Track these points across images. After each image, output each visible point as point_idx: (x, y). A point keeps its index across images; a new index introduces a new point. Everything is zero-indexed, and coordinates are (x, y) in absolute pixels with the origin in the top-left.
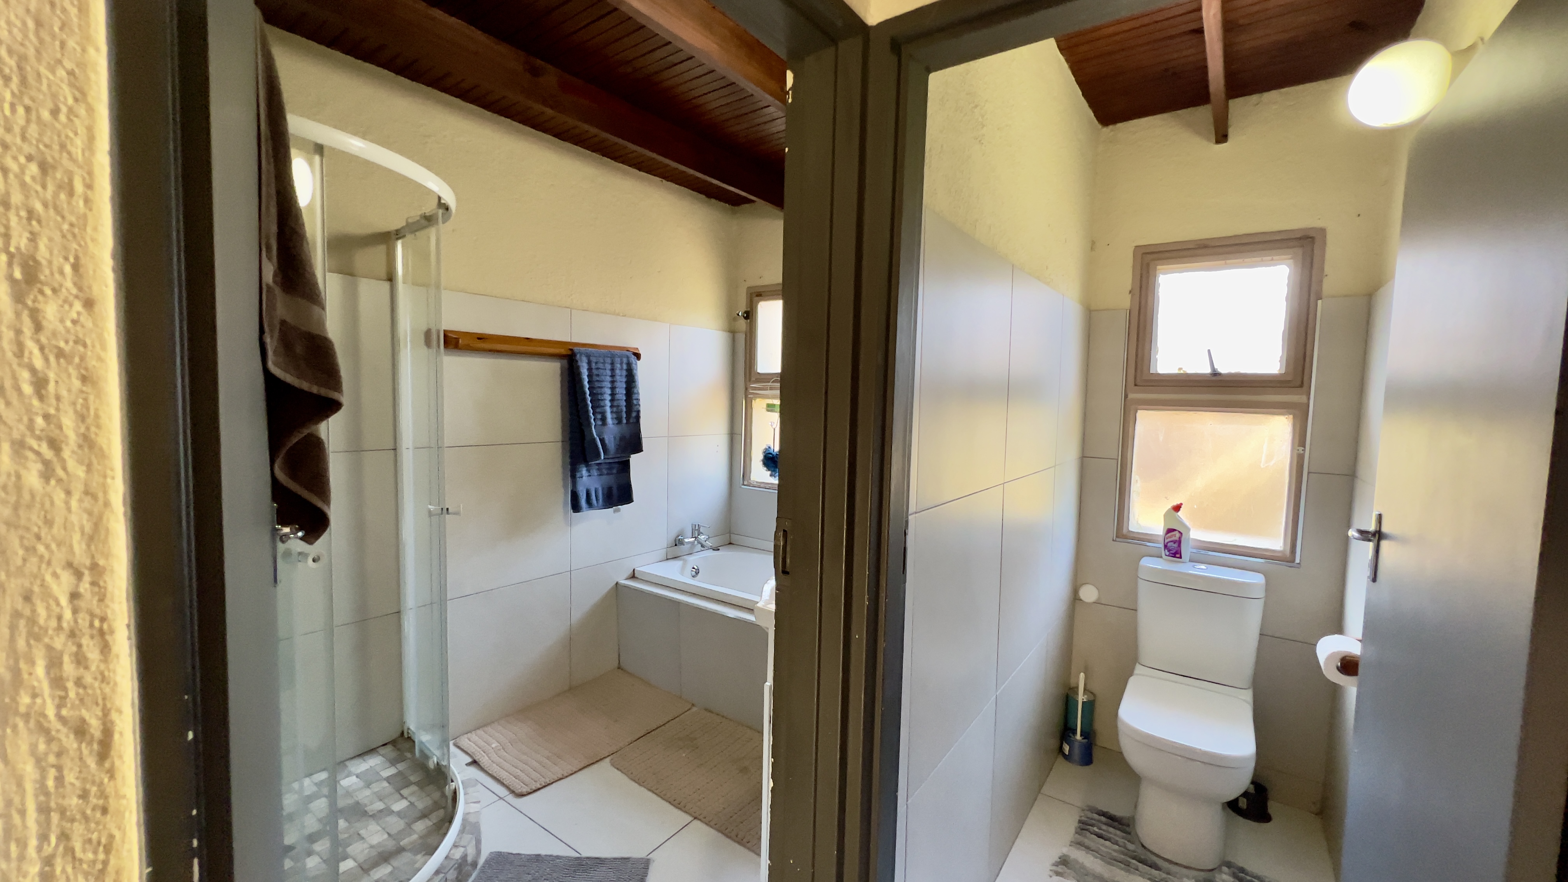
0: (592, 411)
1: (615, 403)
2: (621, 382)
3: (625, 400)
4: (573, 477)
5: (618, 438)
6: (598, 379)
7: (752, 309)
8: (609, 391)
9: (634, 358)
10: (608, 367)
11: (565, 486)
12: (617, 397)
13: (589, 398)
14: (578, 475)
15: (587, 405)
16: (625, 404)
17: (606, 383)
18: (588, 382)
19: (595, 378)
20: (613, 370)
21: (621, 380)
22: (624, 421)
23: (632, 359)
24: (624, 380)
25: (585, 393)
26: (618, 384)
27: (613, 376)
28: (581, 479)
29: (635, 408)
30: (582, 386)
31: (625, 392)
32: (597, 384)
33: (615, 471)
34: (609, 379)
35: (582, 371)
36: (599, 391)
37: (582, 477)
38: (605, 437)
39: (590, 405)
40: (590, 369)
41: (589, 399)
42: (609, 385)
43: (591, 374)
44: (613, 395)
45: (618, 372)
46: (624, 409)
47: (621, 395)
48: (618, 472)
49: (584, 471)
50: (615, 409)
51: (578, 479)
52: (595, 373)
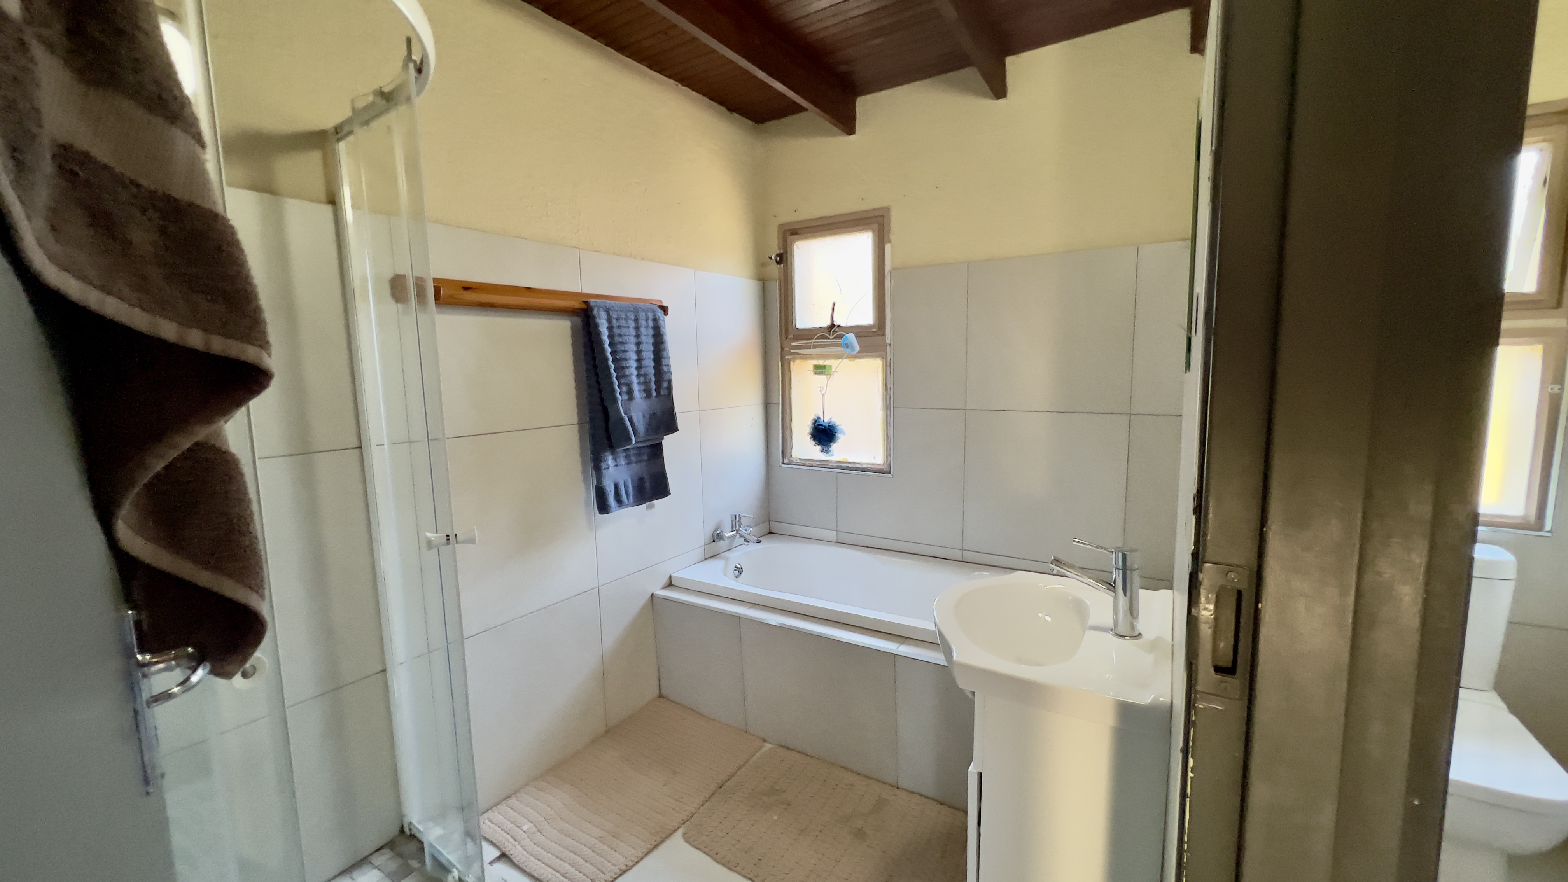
0: (617, 383)
1: (642, 372)
2: (647, 343)
3: (654, 367)
4: (597, 468)
5: (647, 416)
6: (621, 340)
7: (786, 252)
8: (634, 356)
9: (661, 313)
10: (632, 324)
11: (586, 480)
12: (644, 363)
13: (612, 366)
14: (603, 465)
15: (610, 374)
16: (653, 371)
17: (630, 346)
18: (609, 345)
19: (617, 339)
20: (637, 328)
21: (648, 341)
22: (654, 394)
23: (659, 314)
24: (651, 340)
25: (607, 359)
26: (644, 347)
27: (638, 336)
28: (607, 470)
29: (666, 377)
30: (603, 350)
31: (652, 357)
32: (620, 347)
33: (645, 457)
34: (633, 340)
35: (600, 329)
36: (622, 355)
37: (608, 468)
38: (633, 415)
39: (614, 374)
40: (610, 328)
41: (613, 368)
42: (634, 348)
43: (613, 333)
44: (639, 360)
45: (643, 330)
46: (653, 379)
47: (648, 361)
48: (649, 460)
49: (609, 460)
50: (642, 379)
51: (604, 471)
52: (616, 334)
